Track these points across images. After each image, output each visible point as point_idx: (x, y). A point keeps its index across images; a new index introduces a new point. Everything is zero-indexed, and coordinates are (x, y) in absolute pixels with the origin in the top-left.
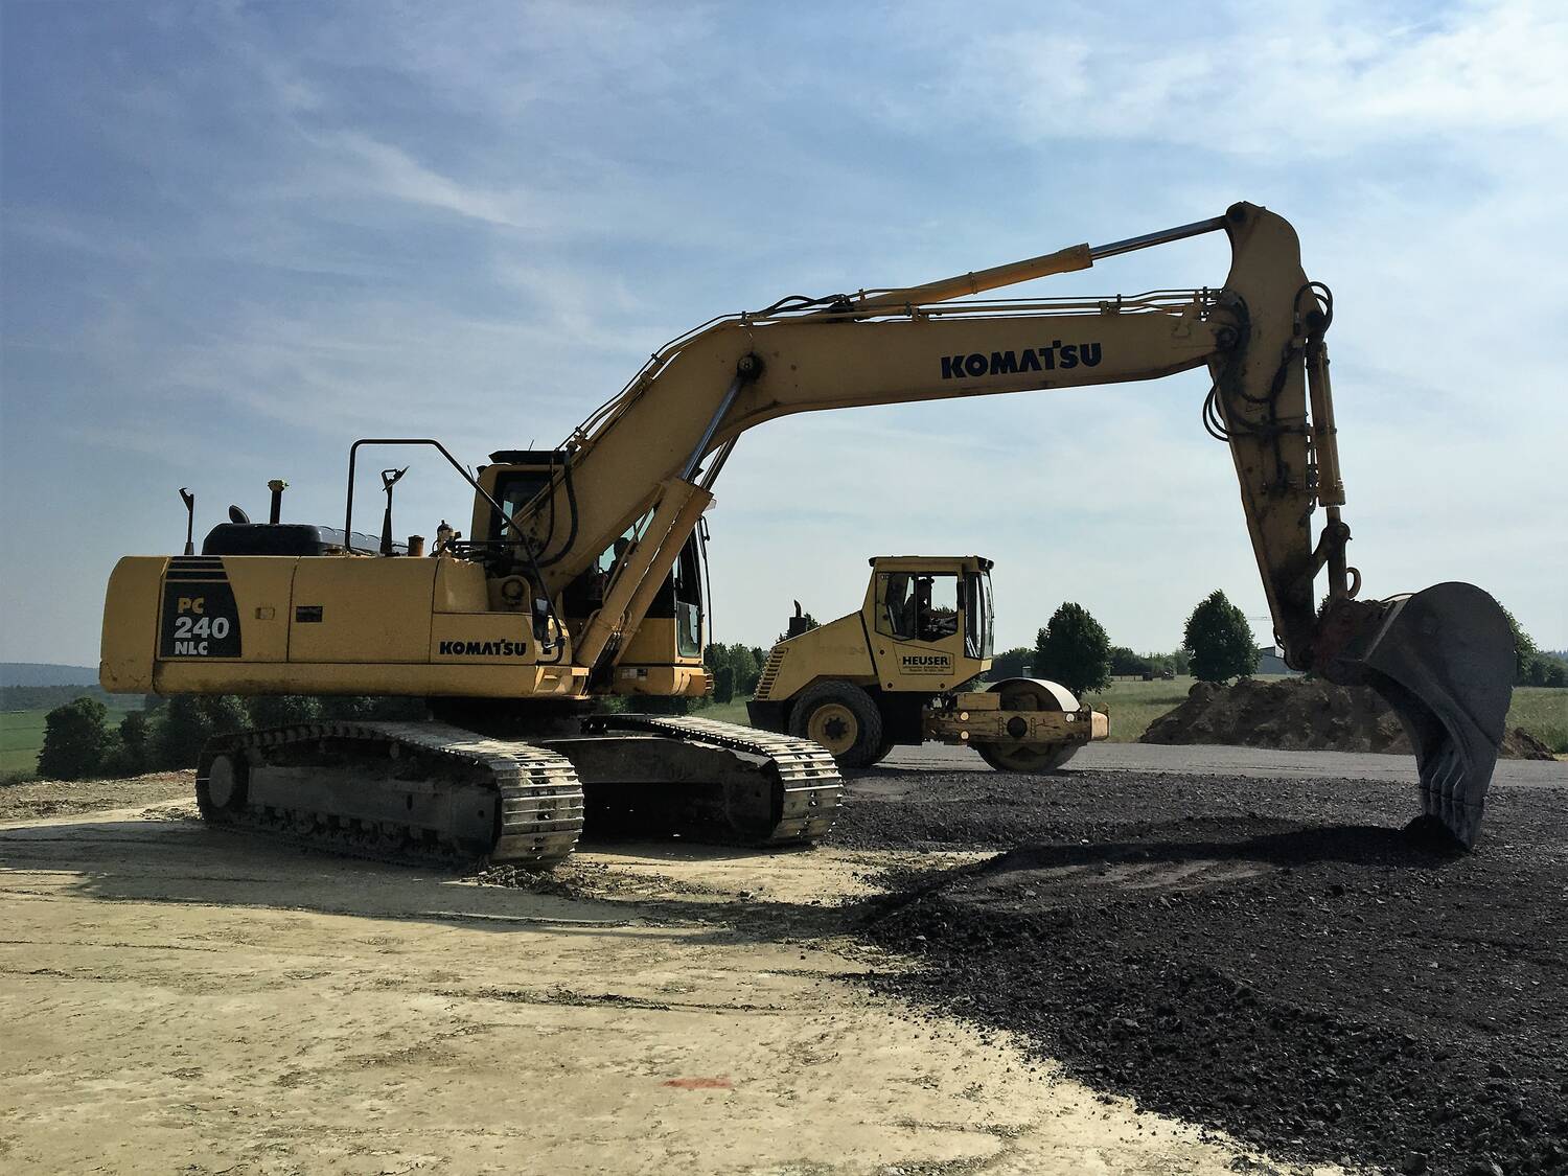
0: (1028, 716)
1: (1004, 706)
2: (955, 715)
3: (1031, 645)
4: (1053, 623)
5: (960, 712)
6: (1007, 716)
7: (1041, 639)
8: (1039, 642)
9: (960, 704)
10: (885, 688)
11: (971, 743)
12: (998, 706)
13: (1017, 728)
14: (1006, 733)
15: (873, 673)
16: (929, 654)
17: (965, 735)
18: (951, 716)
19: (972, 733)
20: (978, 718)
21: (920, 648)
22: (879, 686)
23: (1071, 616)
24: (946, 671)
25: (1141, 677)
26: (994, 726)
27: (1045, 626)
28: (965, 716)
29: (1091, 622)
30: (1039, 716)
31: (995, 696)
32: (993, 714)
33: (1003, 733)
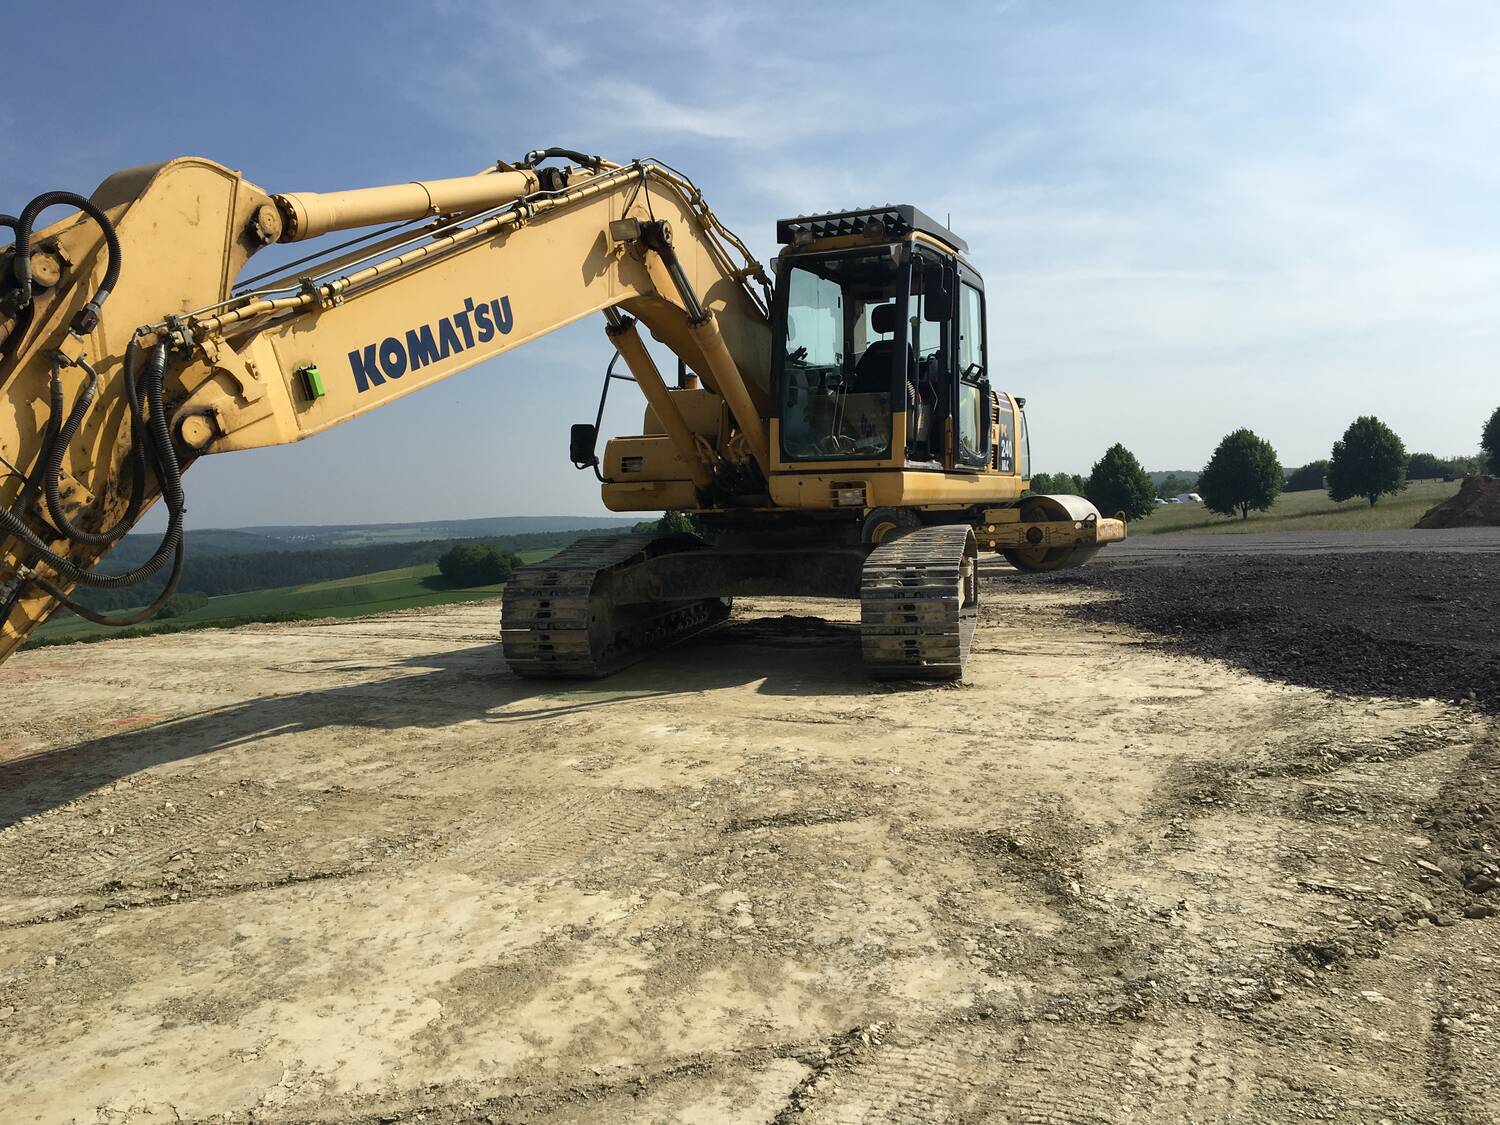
0: (1043, 526)
2: (984, 528)
3: (1328, 457)
4: (1348, 436)
5: (988, 525)
7: (1337, 450)
8: (1334, 454)
9: (988, 519)
11: (997, 549)
12: (1019, 519)
13: (1034, 536)
14: (1026, 540)
17: (992, 544)
18: (980, 529)
19: (999, 541)
20: (1002, 529)
23: (1367, 428)
25: (1442, 480)
26: (1016, 536)
27: (1340, 438)
28: (991, 529)
29: (1387, 432)
30: (1053, 525)
31: (1016, 512)
32: (1014, 526)
33: (1023, 540)
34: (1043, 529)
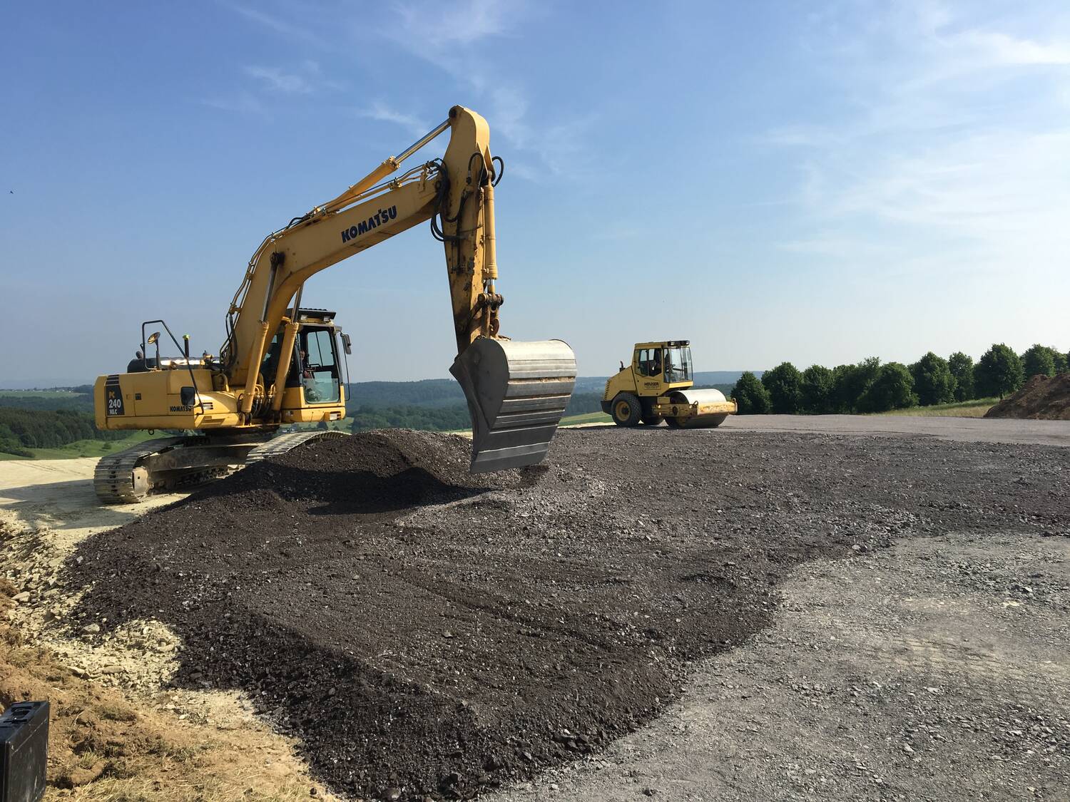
1: (672, 402)
6: (672, 406)
10: (640, 395)
12: (670, 402)
13: (675, 410)
15: (635, 389)
16: (654, 381)
20: (664, 406)
22: (637, 395)
24: (658, 388)
28: (659, 407)
31: (669, 398)
32: (668, 406)
33: (671, 413)
34: (678, 407)
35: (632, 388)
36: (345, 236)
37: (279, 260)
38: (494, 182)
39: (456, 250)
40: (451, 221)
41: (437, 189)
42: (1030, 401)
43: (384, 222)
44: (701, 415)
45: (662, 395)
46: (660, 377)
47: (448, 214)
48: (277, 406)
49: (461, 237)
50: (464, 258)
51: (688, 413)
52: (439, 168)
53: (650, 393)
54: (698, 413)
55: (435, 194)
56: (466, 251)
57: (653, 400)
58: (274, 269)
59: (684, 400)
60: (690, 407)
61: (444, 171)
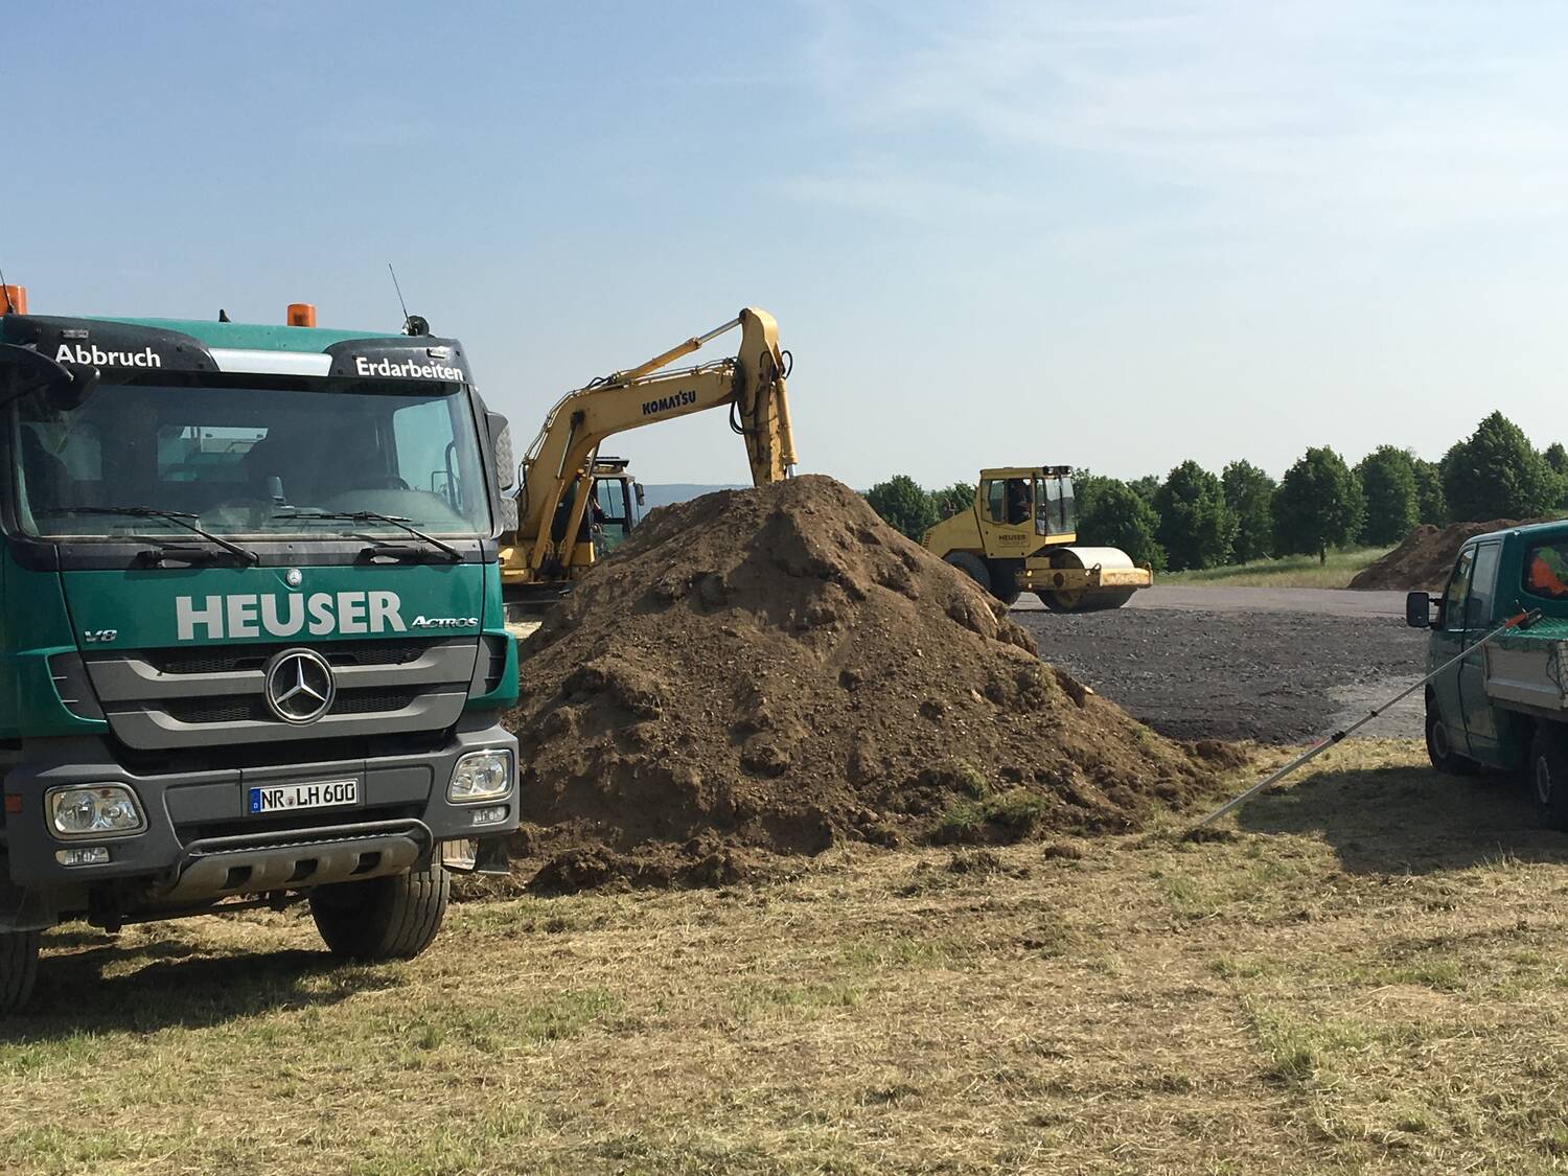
0: (1064, 572)
1: (1052, 567)
2: (1023, 573)
5: (1027, 570)
6: (1053, 573)
9: (1027, 566)
10: (989, 556)
11: (1034, 591)
12: (1048, 566)
13: (1058, 579)
15: (981, 546)
16: (1016, 533)
17: (1031, 586)
18: (1020, 574)
19: (1035, 584)
20: (1037, 573)
21: (1009, 529)
22: (986, 556)
24: (1025, 544)
26: (1046, 579)
28: (1029, 574)
30: (1070, 572)
31: (1047, 560)
32: (1046, 572)
33: (1053, 583)
34: (1064, 574)
35: (976, 544)
36: (646, 409)
37: (578, 419)
38: (785, 375)
39: (755, 441)
40: (748, 416)
41: (733, 386)
42: (1414, 565)
43: (684, 404)
44: (1104, 587)
45: (1036, 555)
46: (1026, 527)
47: (746, 408)
48: (565, 563)
49: (758, 429)
50: (763, 448)
51: (1083, 584)
52: (736, 365)
53: (1012, 552)
54: (1101, 584)
55: (731, 390)
56: (764, 442)
57: (1020, 563)
58: (573, 429)
59: (1076, 563)
60: (1088, 573)
61: (739, 365)
